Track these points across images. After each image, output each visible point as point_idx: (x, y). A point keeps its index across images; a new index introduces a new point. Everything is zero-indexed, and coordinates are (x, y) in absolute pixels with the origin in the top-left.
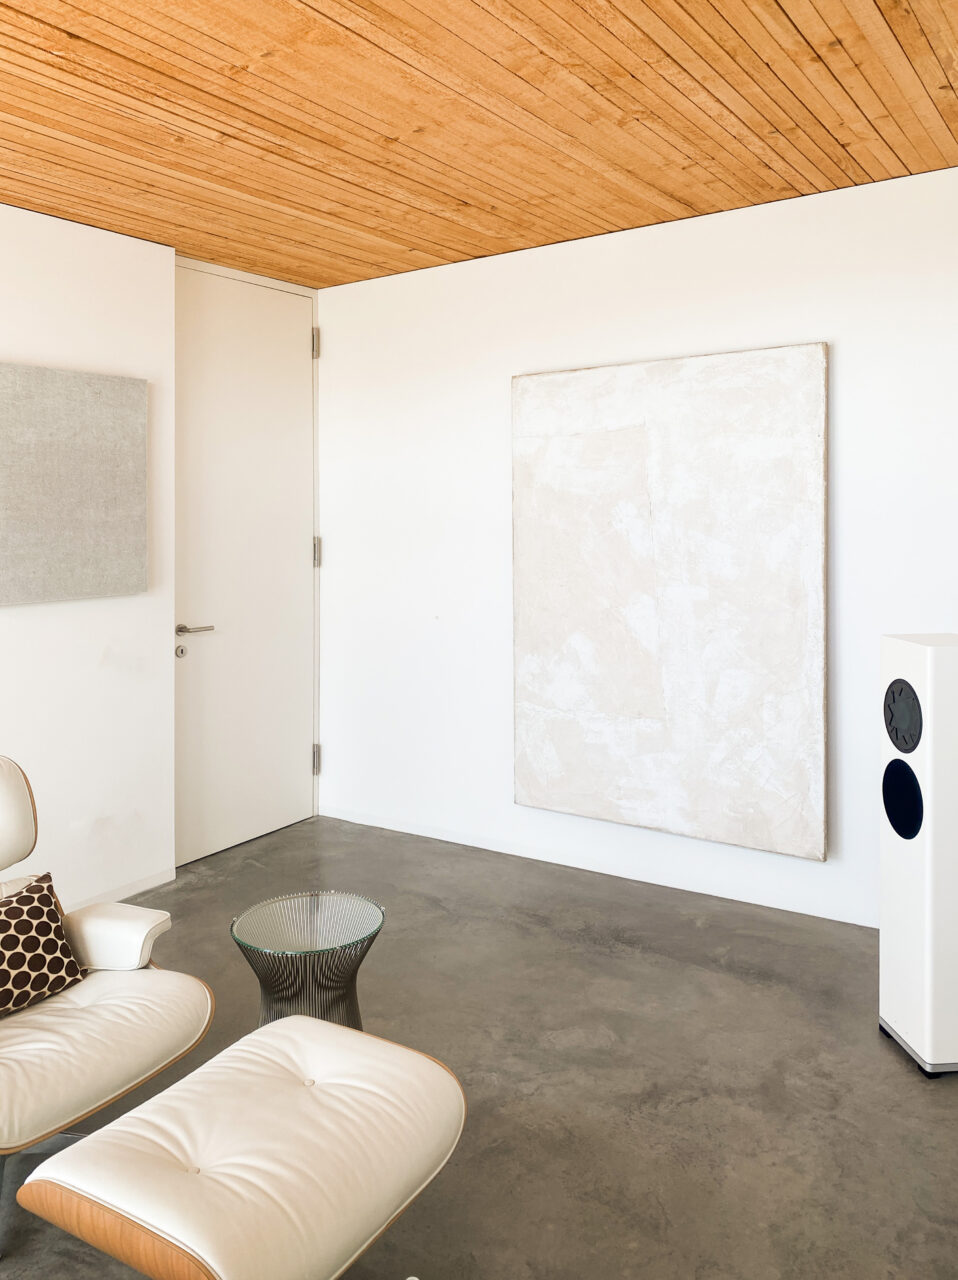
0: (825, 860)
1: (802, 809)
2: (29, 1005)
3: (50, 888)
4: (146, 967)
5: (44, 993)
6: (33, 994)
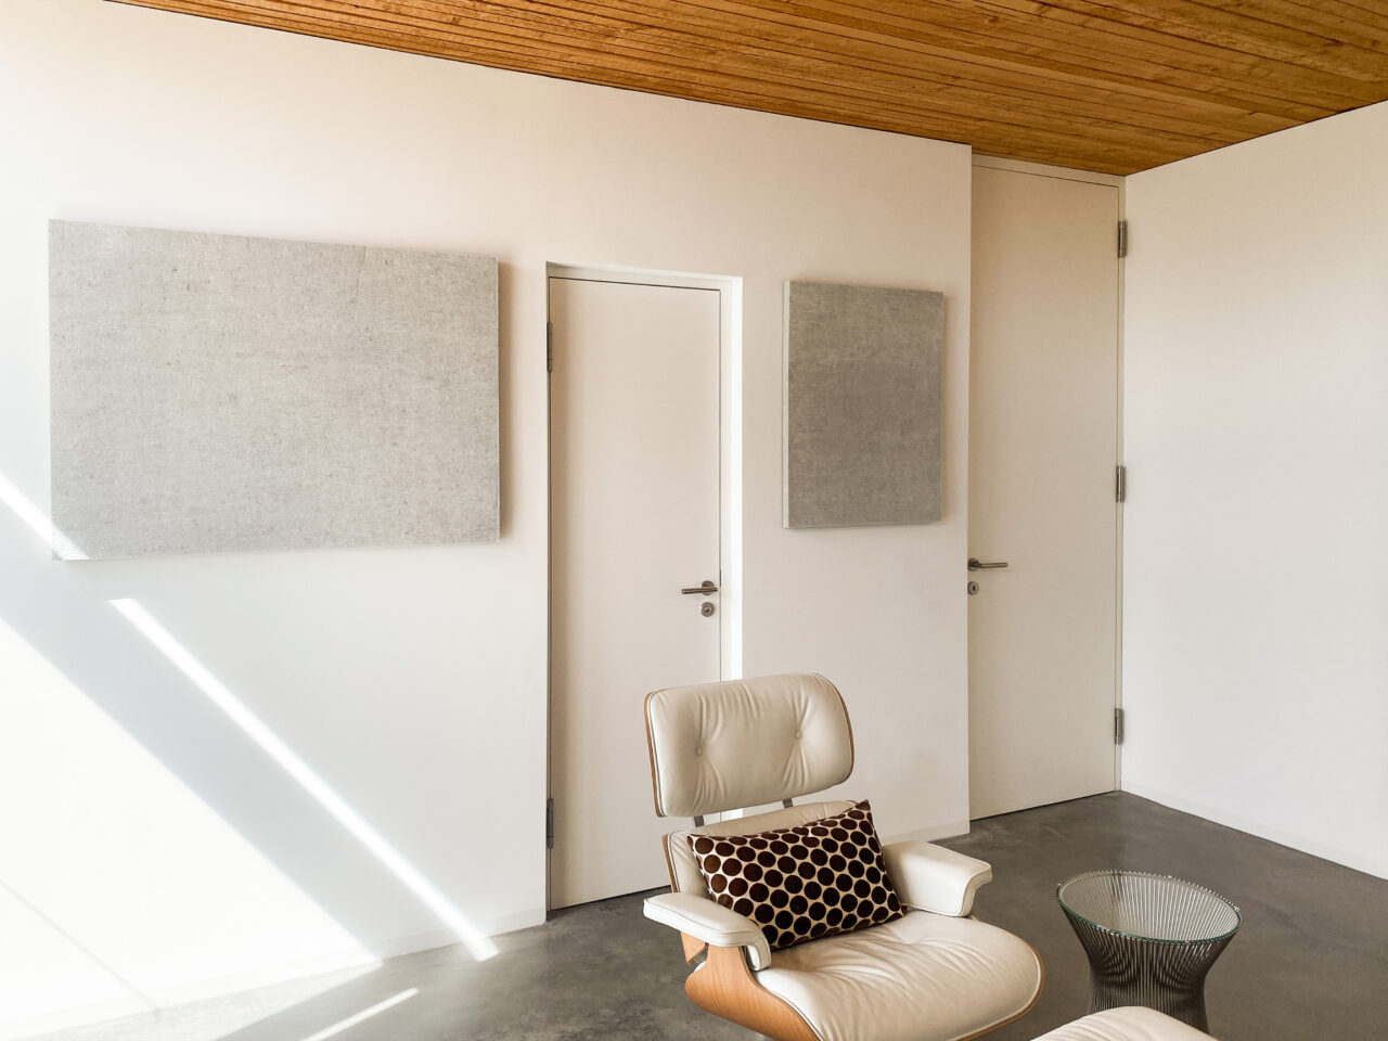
2: (856, 930)
3: (869, 816)
4: (966, 917)
5: (868, 921)
6: (859, 919)
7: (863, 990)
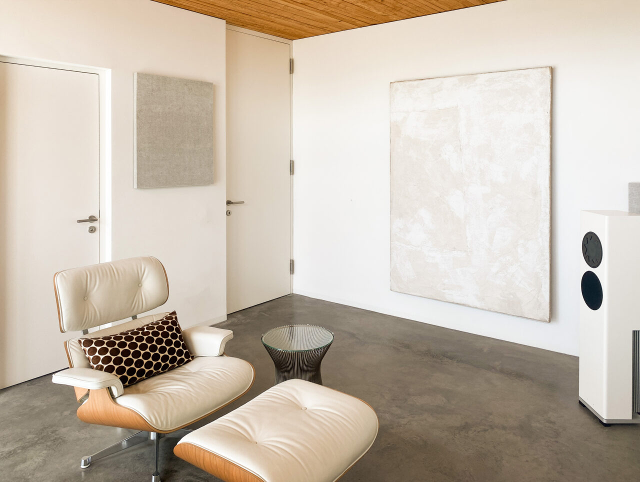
0: (550, 321)
1: (538, 297)
2: (169, 370)
3: (176, 318)
4: (221, 356)
5: (175, 365)
7: (170, 396)
